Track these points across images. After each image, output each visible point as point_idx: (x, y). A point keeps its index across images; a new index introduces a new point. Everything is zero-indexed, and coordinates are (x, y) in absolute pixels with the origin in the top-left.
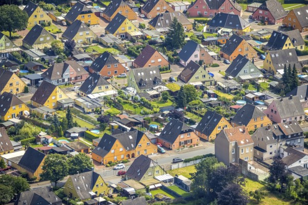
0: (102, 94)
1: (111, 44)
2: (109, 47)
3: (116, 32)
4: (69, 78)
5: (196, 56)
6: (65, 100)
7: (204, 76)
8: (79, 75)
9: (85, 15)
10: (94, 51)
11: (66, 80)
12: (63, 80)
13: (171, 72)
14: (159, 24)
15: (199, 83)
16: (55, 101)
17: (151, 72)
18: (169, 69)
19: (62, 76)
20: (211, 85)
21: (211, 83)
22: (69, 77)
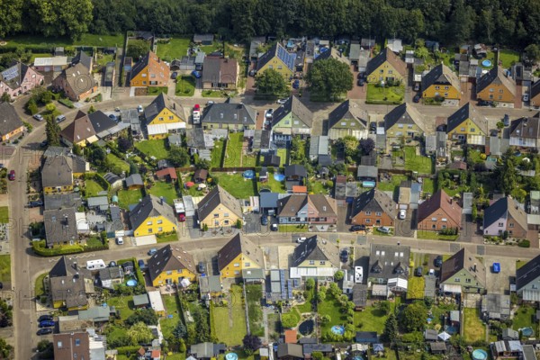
0: (312, 273)
1: (431, 152)
2: (426, 155)
3: (453, 131)
4: (306, 219)
5: (501, 225)
6: (252, 270)
7: (469, 280)
8: (323, 215)
9: (441, 86)
10: (401, 158)
11: (302, 219)
12: (298, 219)
13: (454, 240)
14: (518, 131)
15: (457, 289)
16: (239, 269)
17: (396, 254)
18: (456, 234)
19: (297, 214)
20: (479, 292)
21: (479, 290)
22: (306, 216)
